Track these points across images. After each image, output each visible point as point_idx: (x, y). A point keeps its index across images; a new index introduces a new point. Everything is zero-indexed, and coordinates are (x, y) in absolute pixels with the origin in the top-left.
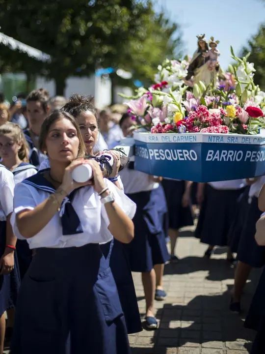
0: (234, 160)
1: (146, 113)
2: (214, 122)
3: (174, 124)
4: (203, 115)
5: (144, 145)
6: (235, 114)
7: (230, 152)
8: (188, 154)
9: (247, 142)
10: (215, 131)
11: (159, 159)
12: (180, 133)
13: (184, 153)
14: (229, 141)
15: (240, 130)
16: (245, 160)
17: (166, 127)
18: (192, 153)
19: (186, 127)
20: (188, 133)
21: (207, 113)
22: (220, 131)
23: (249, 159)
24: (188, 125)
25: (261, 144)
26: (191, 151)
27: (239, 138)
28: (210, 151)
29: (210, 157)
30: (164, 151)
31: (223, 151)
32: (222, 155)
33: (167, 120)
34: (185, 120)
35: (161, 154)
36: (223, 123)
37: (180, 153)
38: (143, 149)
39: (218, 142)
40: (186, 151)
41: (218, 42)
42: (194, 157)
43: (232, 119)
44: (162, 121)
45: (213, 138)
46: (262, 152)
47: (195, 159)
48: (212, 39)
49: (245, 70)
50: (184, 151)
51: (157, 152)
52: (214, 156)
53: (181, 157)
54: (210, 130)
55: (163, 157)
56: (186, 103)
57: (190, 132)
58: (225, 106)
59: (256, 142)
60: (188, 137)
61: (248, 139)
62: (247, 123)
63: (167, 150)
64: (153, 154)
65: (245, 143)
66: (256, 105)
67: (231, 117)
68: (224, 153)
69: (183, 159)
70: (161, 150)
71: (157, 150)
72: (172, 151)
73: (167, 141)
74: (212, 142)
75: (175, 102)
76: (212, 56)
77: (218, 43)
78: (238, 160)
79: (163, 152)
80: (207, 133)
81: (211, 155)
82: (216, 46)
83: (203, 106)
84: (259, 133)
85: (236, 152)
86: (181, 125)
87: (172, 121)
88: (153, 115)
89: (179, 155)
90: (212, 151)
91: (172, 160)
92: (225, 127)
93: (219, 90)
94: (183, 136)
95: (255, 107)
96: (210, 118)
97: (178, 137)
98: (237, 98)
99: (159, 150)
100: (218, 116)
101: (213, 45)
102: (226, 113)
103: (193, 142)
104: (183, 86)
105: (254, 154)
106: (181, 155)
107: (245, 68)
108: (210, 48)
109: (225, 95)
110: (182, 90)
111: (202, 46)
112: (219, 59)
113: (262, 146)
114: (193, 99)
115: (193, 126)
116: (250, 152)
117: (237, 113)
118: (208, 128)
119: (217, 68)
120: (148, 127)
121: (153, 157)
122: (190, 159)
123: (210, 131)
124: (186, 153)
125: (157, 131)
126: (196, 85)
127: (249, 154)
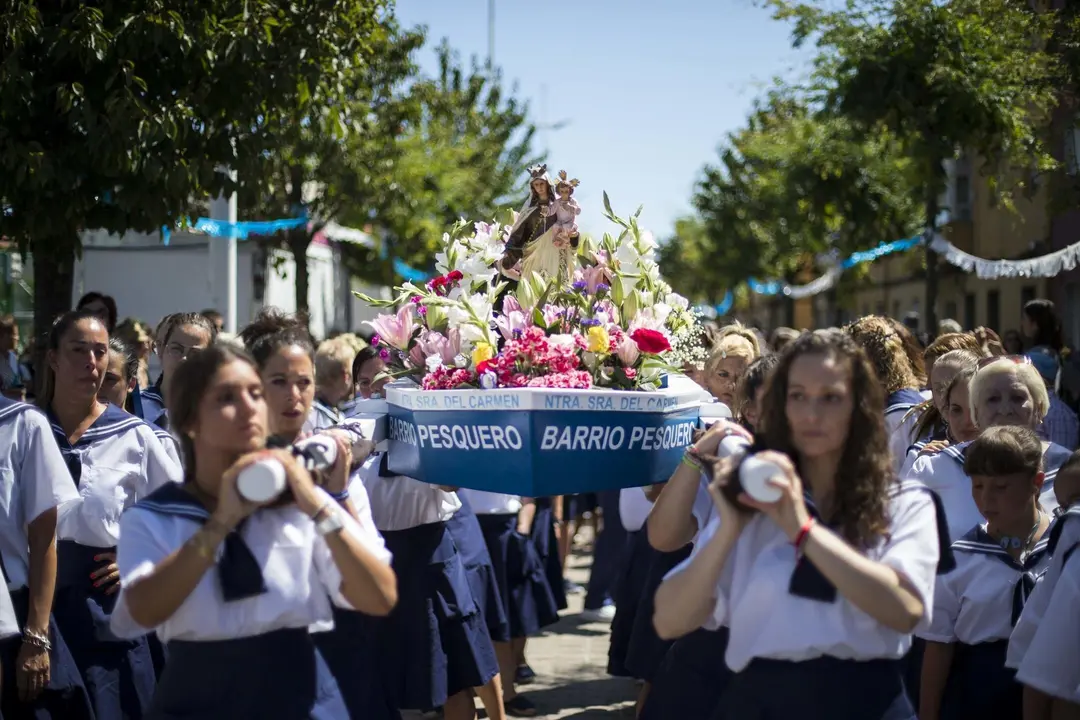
0: (604, 447)
1: (412, 343)
2: (561, 365)
3: (472, 368)
4: (536, 349)
5: (407, 415)
6: (608, 346)
7: (594, 429)
8: (502, 435)
9: (635, 408)
10: (561, 384)
11: (439, 446)
12: (484, 388)
13: (493, 433)
14: (591, 405)
15: (620, 380)
16: (630, 447)
17: (455, 376)
18: (511, 433)
19: (498, 375)
20: (502, 390)
21: (545, 344)
22: (572, 384)
23: (638, 444)
24: (502, 372)
25: (666, 410)
26: (509, 428)
27: (616, 399)
28: (548, 429)
29: (549, 442)
30: (451, 429)
31: (579, 429)
32: (577, 437)
33: (460, 361)
34: (494, 360)
35: (444, 435)
36: (581, 366)
37: (485, 432)
38: (405, 423)
39: (566, 408)
40: (498, 428)
41: (575, 182)
42: (515, 442)
43: (601, 357)
44: (448, 361)
45: (555, 400)
46: (669, 428)
47: (518, 446)
48: (563, 175)
49: (636, 245)
50: (494, 428)
51: (434, 432)
52: (558, 438)
53: (487, 442)
54: (551, 383)
55: (448, 442)
56: (500, 321)
57: (506, 387)
58: (585, 327)
59: (653, 408)
60: (500, 397)
61: (636, 401)
62: (638, 364)
63: (456, 427)
64: (425, 437)
65: (628, 409)
66: (656, 325)
67: (597, 352)
68: (582, 433)
69: (491, 446)
70: (444, 427)
71: (435, 428)
72: (466, 427)
73: (456, 407)
74: (554, 408)
75: (474, 321)
76: (563, 215)
77: (576, 185)
78: (613, 447)
79: (448, 431)
80: (544, 389)
81: (553, 438)
82: (571, 191)
83: (536, 331)
84: (665, 385)
85: (608, 428)
86: (487, 371)
87: (469, 362)
88: (428, 349)
89: (484, 437)
90: (555, 429)
91: (467, 448)
92: (584, 376)
93: (573, 293)
94: (491, 396)
95: (653, 328)
96: (551, 354)
97: (480, 398)
98: (615, 309)
99: (439, 427)
100: (568, 351)
101: (566, 189)
102: (588, 345)
103: (512, 408)
104: (494, 282)
105: (650, 434)
106: (488, 437)
107: (634, 242)
108: (557, 197)
109: (587, 304)
110: (493, 291)
111: (540, 190)
112: (578, 220)
113: (669, 416)
114: (518, 312)
115: (512, 375)
116: (640, 429)
117: (612, 342)
118: (547, 377)
119: (574, 242)
120: (417, 374)
121: (427, 442)
122: (506, 447)
123: (550, 385)
124: (497, 433)
125: (436, 383)
126: (524, 281)
127: (638, 434)
